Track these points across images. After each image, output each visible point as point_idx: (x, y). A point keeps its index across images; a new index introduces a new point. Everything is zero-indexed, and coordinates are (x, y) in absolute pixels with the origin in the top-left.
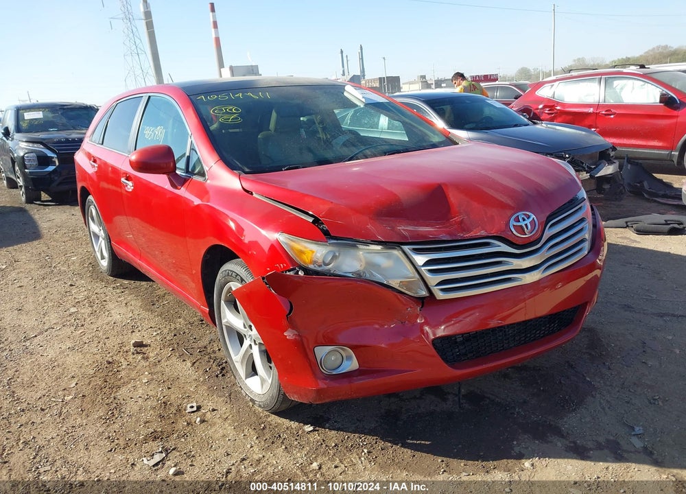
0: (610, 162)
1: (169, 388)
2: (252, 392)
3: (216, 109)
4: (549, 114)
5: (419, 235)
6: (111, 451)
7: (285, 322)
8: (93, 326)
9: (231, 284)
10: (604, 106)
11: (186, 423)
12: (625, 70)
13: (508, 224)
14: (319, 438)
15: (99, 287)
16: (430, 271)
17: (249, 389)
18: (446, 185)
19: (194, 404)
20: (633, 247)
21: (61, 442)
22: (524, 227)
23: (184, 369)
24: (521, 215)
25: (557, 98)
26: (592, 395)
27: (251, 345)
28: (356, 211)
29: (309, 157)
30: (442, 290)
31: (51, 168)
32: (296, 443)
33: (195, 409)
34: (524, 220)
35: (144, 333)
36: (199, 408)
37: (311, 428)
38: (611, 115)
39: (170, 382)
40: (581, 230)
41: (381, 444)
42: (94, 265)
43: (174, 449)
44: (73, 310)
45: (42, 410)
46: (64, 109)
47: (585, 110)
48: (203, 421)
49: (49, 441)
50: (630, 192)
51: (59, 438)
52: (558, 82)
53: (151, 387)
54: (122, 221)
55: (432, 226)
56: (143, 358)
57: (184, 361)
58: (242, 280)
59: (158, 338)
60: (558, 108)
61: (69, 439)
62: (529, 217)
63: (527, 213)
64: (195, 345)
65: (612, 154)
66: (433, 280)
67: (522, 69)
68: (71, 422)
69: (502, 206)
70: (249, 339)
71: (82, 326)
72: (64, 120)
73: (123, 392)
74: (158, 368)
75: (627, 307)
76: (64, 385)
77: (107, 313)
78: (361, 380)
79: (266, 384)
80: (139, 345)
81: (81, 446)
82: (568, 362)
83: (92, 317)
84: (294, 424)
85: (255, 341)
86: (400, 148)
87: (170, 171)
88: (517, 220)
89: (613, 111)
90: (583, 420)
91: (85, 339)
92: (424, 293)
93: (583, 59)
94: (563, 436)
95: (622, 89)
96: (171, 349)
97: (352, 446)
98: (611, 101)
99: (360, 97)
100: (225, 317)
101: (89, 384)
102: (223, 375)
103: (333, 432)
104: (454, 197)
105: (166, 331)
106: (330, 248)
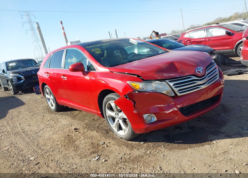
0: (214, 55)
1: (92, 139)
2: (120, 135)
3: (93, 50)
4: (189, 43)
5: (170, 76)
6: (81, 158)
7: (133, 108)
8: (57, 127)
9: (110, 102)
10: (207, 38)
11: (102, 148)
12: (212, 26)
13: (195, 71)
14: (146, 145)
15: (53, 115)
16: (175, 87)
17: (119, 135)
18: (174, 62)
19: (102, 142)
20: (228, 80)
21: (64, 158)
22: (200, 71)
23: (94, 133)
24: (198, 68)
25: (191, 37)
26: (228, 122)
27: (118, 120)
28: (150, 72)
29: (126, 61)
30: (179, 93)
31: (22, 81)
32: (140, 147)
33: (103, 143)
34: (200, 69)
35: (76, 126)
36: (104, 143)
37: (143, 143)
38: (210, 40)
39: (92, 137)
40: (216, 71)
41: (167, 144)
42: (49, 109)
43: (101, 155)
44: (48, 123)
45: (53, 151)
46: (22, 61)
47: (201, 40)
48: (107, 146)
49: (59, 159)
50: (221, 64)
51: (62, 157)
52: (190, 32)
53: (86, 140)
54: (61, 91)
55: (173, 74)
56: (79, 133)
57: (93, 131)
58: (115, 99)
59: (81, 126)
60: (192, 40)
61: (65, 157)
62: (201, 68)
63: (200, 67)
64: (95, 127)
65: (214, 52)
66: (176, 90)
67: (173, 31)
68: (64, 153)
69: (192, 66)
70: (117, 118)
71: (53, 127)
72: (23, 65)
73: (77, 143)
74: (85, 135)
75: (231, 97)
76: (56, 143)
77: (60, 122)
78: (158, 123)
79: (126, 131)
80: (76, 129)
81: (71, 158)
82: (218, 114)
83: (55, 124)
84: (137, 143)
85: (120, 118)
86: (153, 55)
87: (82, 70)
88: (198, 69)
89: (211, 39)
90: (228, 128)
91: (56, 130)
92: (173, 95)
93: (193, 25)
94: (223, 133)
95: (212, 31)
96: (87, 129)
97: (158, 146)
98: (209, 36)
99: (135, 42)
100: (108, 113)
101: (64, 142)
102: (108, 133)
103: (150, 143)
104: (177, 65)
105: (83, 124)
106: (144, 83)
